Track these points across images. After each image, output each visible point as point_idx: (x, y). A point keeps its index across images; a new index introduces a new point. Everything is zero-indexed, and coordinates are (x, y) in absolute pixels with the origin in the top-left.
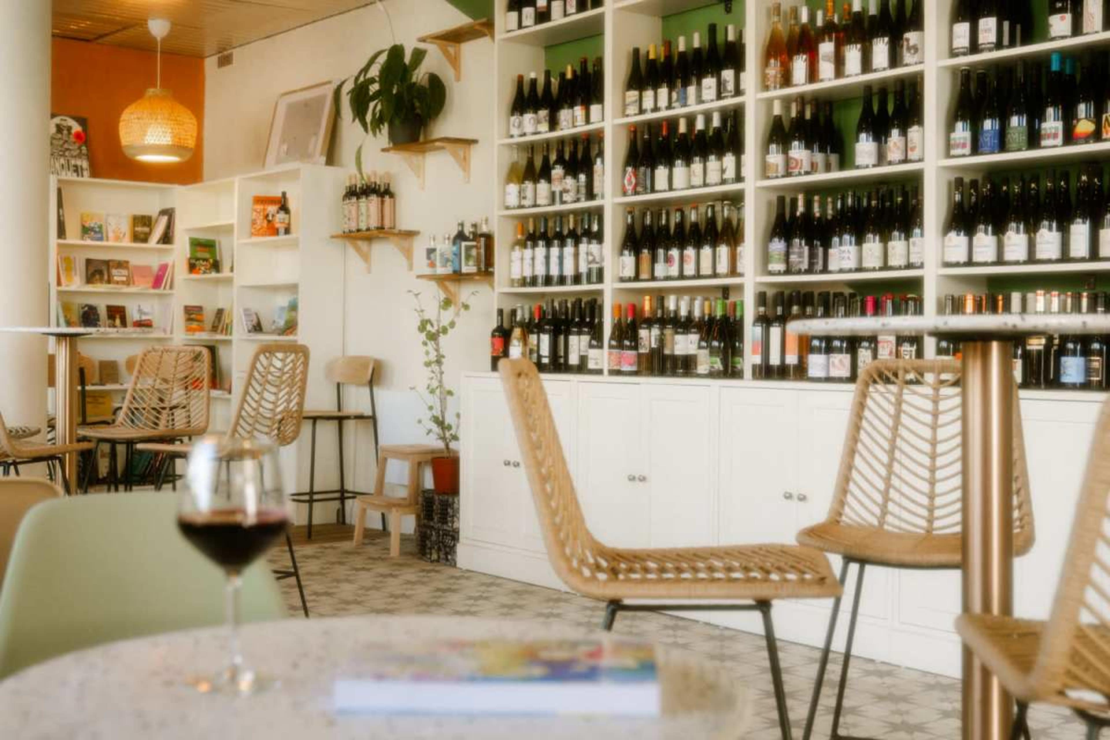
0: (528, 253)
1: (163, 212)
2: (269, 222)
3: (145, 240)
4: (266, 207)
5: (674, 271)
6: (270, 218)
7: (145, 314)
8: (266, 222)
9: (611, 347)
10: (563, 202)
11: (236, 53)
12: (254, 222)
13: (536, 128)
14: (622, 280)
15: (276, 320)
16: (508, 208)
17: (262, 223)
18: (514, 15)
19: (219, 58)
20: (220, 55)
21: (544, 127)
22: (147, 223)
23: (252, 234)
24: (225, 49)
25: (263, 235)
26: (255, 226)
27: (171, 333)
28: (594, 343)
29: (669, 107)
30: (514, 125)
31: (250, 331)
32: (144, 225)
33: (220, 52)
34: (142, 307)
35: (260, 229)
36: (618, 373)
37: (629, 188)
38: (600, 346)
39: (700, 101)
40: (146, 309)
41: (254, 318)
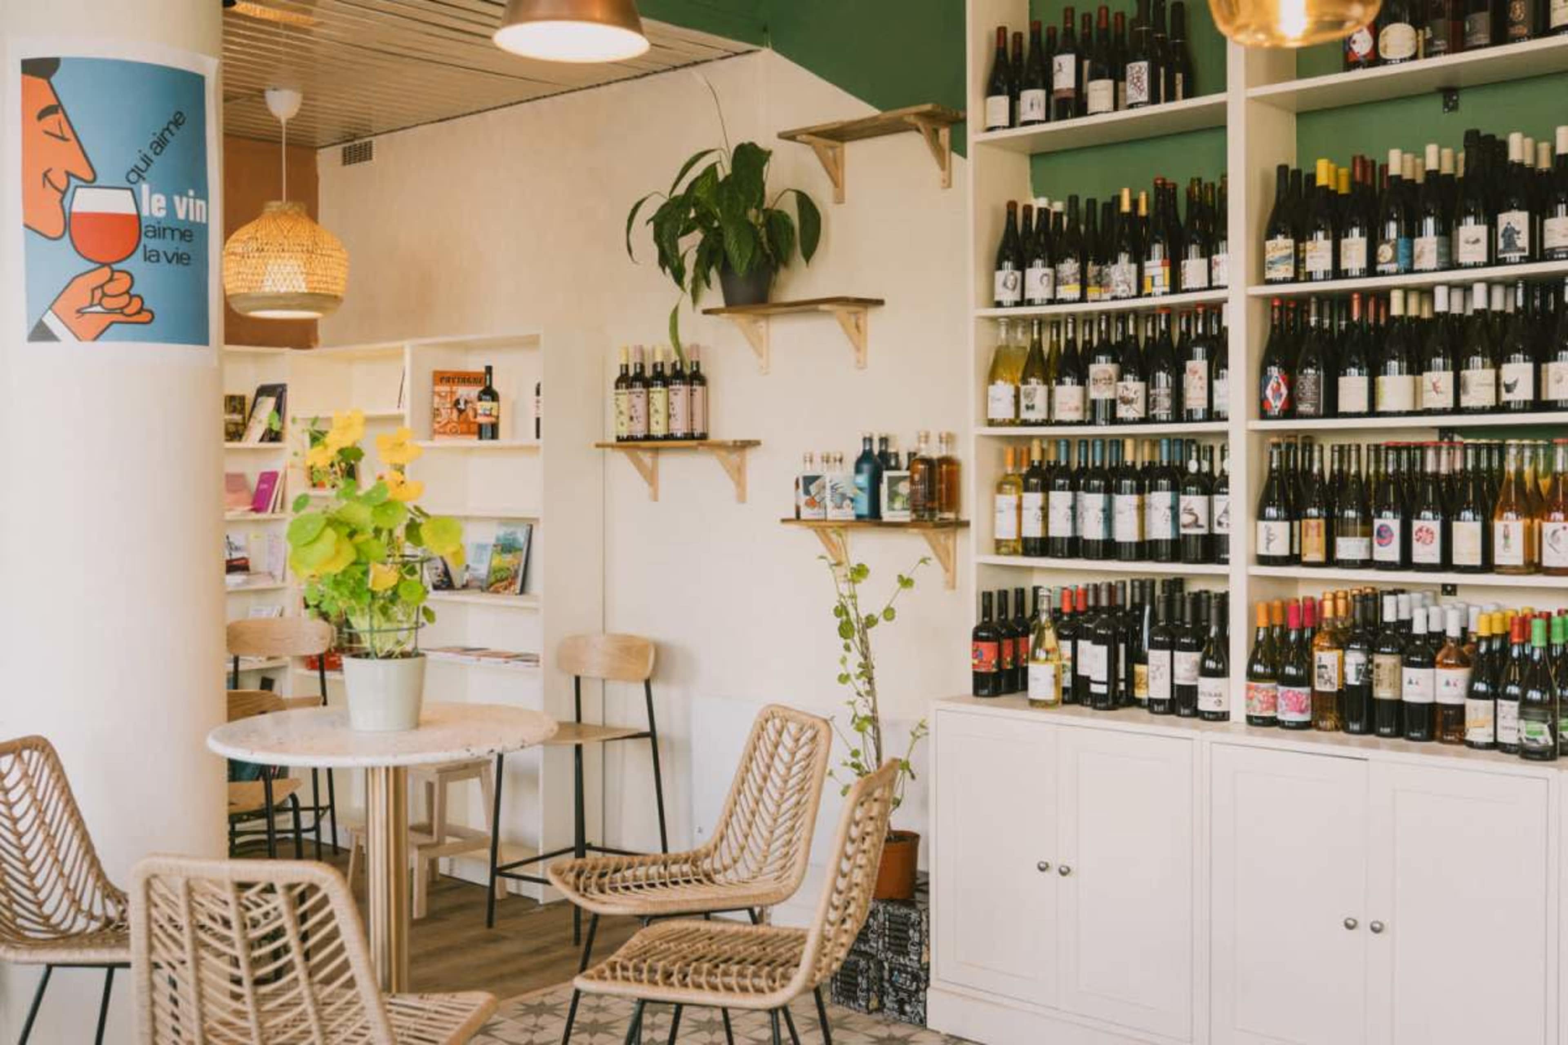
0: (1033, 500)
1: (264, 391)
3: (239, 435)
4: (454, 388)
5: (1391, 552)
6: (462, 406)
7: (237, 549)
8: (455, 413)
9: (1252, 676)
10: (1114, 420)
11: (377, 143)
12: (436, 412)
13: (1055, 292)
14: (1264, 560)
15: (472, 565)
16: (991, 423)
17: (448, 414)
18: (1001, 102)
19: (344, 149)
20: (347, 145)
21: (1071, 291)
22: (239, 407)
23: (435, 432)
24: (355, 137)
25: (454, 433)
26: (439, 419)
27: (284, 579)
28: (1211, 664)
29: (1371, 270)
30: (1005, 284)
31: (436, 588)
32: (237, 410)
33: (348, 141)
34: (231, 540)
35: (446, 424)
36: (1272, 722)
37: (1276, 405)
38: (1222, 673)
39: (1450, 263)
40: (237, 539)
41: (441, 566)
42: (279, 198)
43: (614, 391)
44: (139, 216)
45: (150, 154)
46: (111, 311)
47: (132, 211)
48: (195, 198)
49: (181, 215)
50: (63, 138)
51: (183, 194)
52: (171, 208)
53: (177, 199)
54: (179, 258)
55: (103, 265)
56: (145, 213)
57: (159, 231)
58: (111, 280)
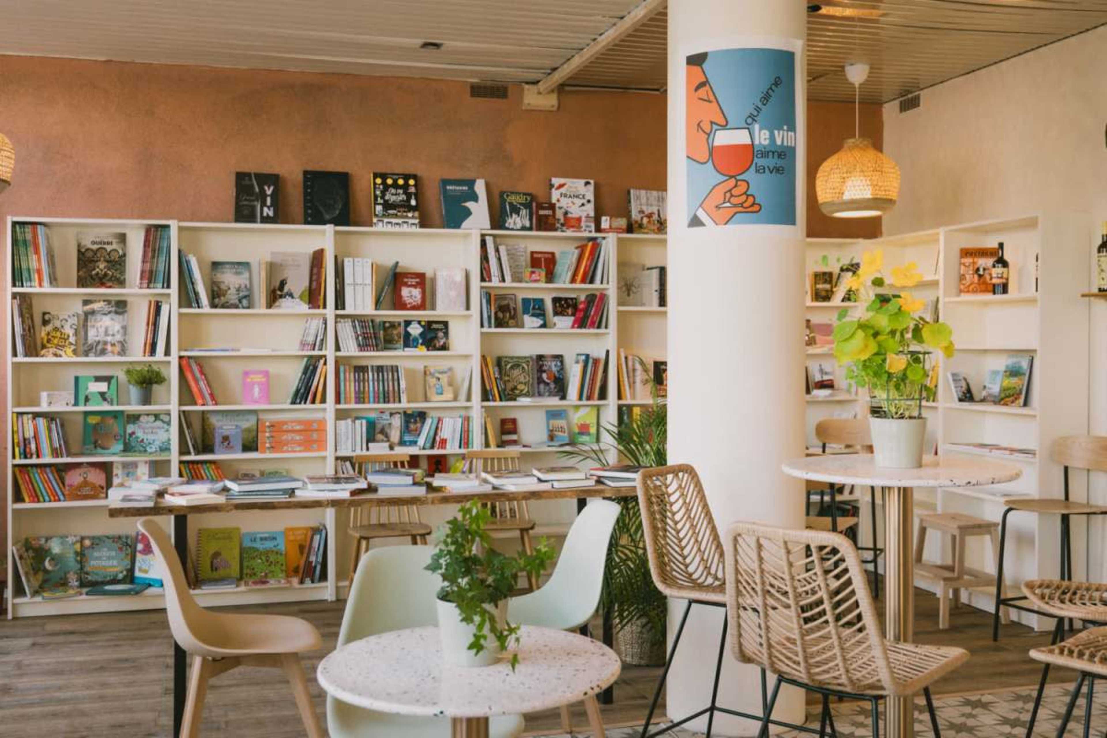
1: (845, 268)
2: (980, 276)
3: (827, 298)
4: (976, 260)
6: (981, 272)
7: (826, 373)
8: (976, 277)
11: (924, 95)
12: (962, 277)
15: (988, 385)
17: (970, 278)
19: (901, 102)
20: (903, 98)
22: (828, 279)
23: (961, 291)
24: (908, 92)
25: (975, 291)
26: (963, 282)
27: (856, 394)
31: (961, 400)
32: (825, 282)
33: (902, 96)
34: (823, 367)
35: (969, 286)
40: (827, 368)
41: (964, 384)
42: (854, 136)
43: (1097, 254)
44: (753, 144)
45: (760, 105)
46: (735, 206)
47: (749, 142)
48: (788, 130)
49: (779, 142)
50: (709, 101)
51: (780, 128)
52: (772, 138)
53: (776, 132)
54: (778, 170)
55: (731, 177)
56: (757, 142)
57: (765, 154)
58: (736, 186)
